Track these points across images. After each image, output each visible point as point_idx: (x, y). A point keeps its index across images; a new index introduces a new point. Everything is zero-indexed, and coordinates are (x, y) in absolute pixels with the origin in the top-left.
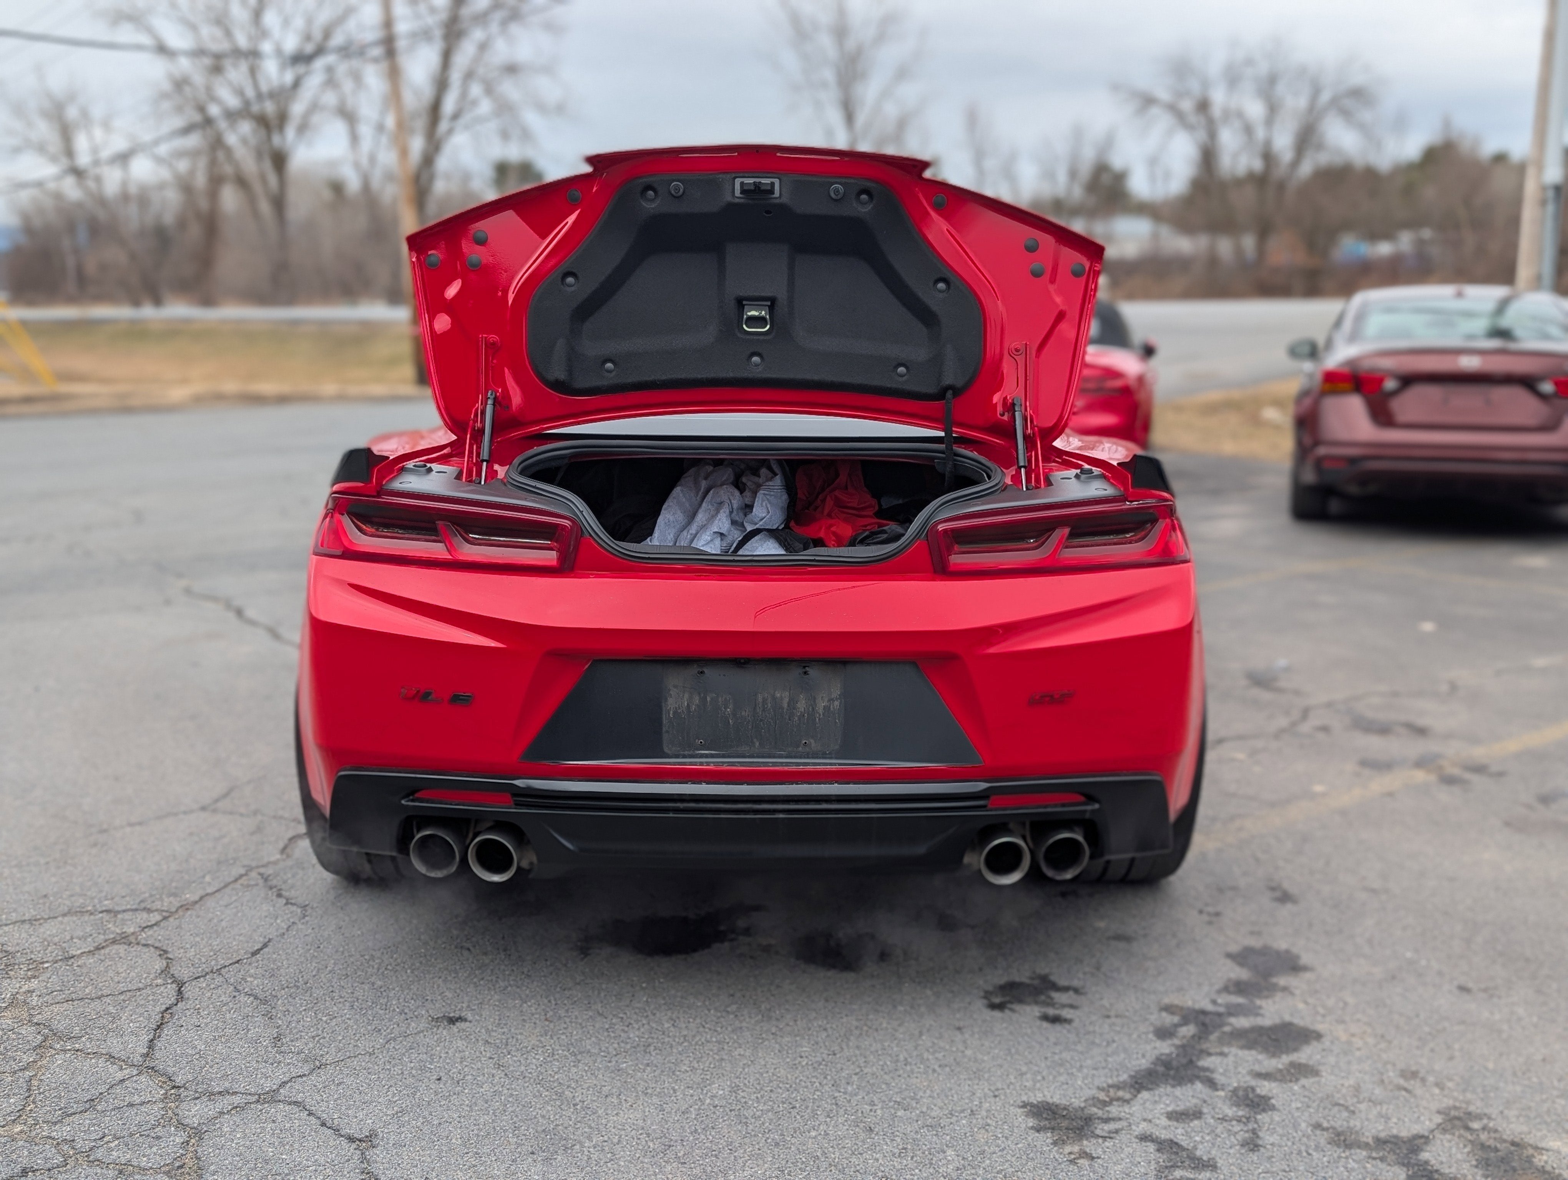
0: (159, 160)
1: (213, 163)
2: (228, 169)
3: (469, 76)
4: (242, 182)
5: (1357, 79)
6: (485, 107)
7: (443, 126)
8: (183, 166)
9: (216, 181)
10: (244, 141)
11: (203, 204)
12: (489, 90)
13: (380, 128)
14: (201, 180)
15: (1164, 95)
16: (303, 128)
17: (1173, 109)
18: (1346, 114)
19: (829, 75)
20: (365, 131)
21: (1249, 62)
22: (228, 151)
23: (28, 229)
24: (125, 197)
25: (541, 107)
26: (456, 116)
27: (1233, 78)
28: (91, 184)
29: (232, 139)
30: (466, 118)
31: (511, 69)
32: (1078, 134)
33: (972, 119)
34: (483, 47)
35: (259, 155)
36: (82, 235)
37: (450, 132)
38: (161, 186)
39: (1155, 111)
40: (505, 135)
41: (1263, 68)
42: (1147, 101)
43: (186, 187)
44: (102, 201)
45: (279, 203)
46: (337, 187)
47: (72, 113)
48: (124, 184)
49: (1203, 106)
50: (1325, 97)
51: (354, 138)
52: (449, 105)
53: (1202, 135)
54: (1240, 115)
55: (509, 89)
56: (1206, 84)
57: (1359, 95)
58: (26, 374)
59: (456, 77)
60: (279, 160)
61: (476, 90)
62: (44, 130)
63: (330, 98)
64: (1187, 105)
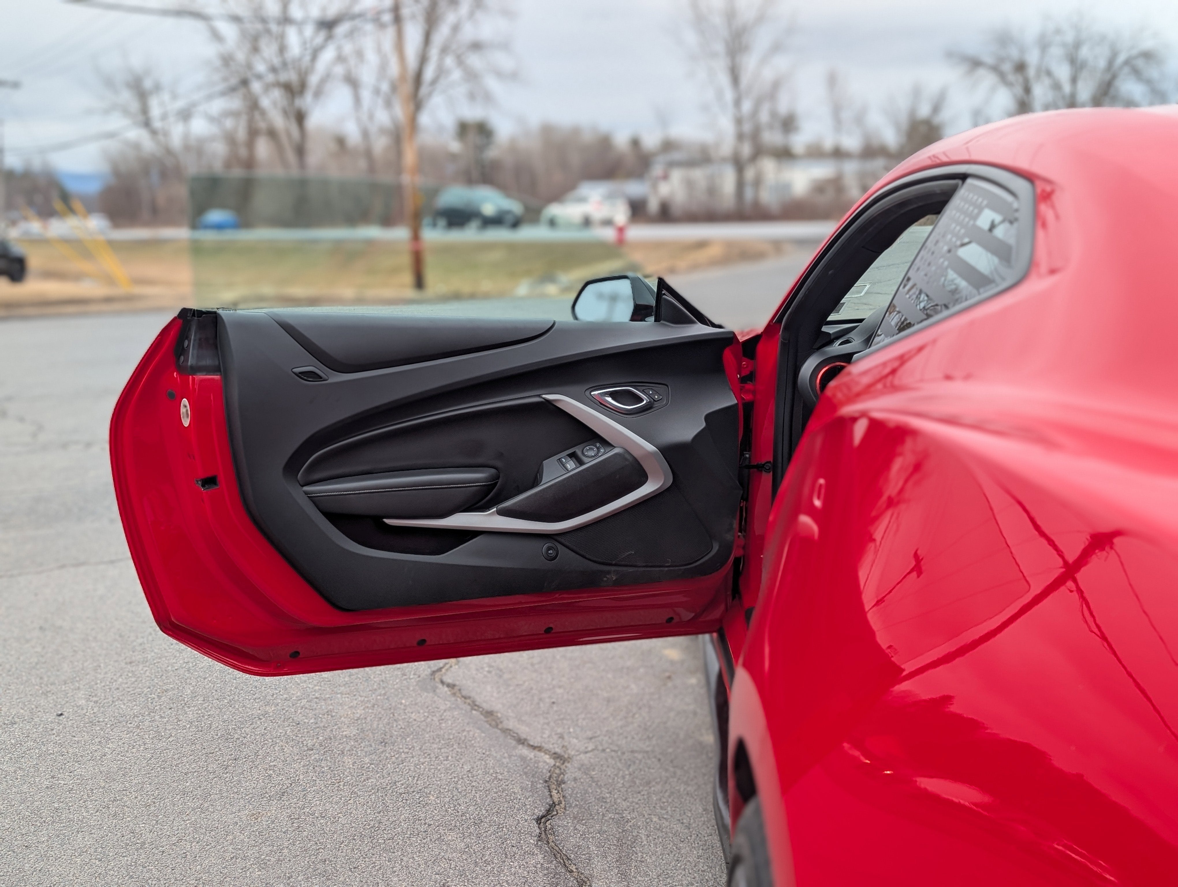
0: (212, 119)
1: (251, 121)
2: (262, 125)
3: (444, 50)
4: (272, 134)
5: (1148, 44)
6: (456, 75)
7: (424, 90)
8: (229, 123)
9: (253, 133)
10: (275, 104)
11: (243, 152)
12: (460, 61)
13: (377, 91)
14: (242, 134)
15: (989, 60)
16: (318, 94)
17: (996, 69)
18: (1137, 73)
19: (719, 47)
20: (366, 95)
21: (1058, 31)
22: (263, 113)
23: (117, 173)
24: (187, 148)
25: (500, 74)
26: (434, 82)
27: (1044, 45)
28: (161, 138)
29: (265, 102)
30: (443, 83)
31: (476, 46)
32: (917, 92)
33: (832, 80)
34: (456, 29)
35: (285, 113)
36: (155, 178)
37: (430, 94)
38: (212, 139)
39: (982, 72)
40: (472, 97)
41: (1069, 37)
42: (975, 63)
43: (230, 139)
44: (169, 151)
45: (300, 151)
46: (341, 141)
47: (148, 84)
48: (186, 136)
49: (1021, 67)
50: (1121, 59)
51: (357, 100)
52: (429, 73)
53: (1019, 90)
54: (1049, 73)
55: (474, 61)
56: (1022, 50)
57: (1148, 56)
58: (109, 280)
59: (434, 53)
60: (300, 117)
61: (449, 61)
62: (127, 97)
63: (339, 70)
64: (1007, 67)
